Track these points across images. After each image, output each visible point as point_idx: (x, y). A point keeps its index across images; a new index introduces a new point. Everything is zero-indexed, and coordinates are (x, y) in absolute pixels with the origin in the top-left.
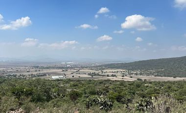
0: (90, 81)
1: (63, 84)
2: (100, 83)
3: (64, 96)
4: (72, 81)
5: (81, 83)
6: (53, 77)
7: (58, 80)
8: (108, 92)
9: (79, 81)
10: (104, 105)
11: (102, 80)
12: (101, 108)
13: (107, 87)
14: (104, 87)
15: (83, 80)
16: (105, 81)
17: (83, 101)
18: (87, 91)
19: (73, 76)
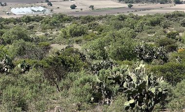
0: (123, 18)
1: (44, 29)
2: (153, 24)
3: (28, 69)
4: (69, 20)
5: (95, 27)
6: (14, 11)
7: (28, 19)
8: (173, 49)
9: (88, 19)
10: (138, 95)
11: (157, 14)
12: (127, 104)
13: (172, 36)
14: (164, 37)
15: (100, 18)
16: (168, 16)
17: (83, 83)
18: (110, 49)
19: (73, 7)
